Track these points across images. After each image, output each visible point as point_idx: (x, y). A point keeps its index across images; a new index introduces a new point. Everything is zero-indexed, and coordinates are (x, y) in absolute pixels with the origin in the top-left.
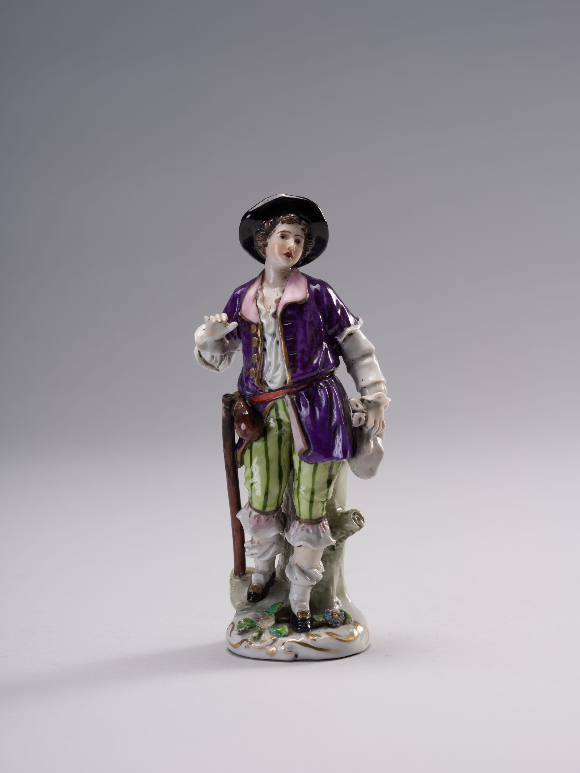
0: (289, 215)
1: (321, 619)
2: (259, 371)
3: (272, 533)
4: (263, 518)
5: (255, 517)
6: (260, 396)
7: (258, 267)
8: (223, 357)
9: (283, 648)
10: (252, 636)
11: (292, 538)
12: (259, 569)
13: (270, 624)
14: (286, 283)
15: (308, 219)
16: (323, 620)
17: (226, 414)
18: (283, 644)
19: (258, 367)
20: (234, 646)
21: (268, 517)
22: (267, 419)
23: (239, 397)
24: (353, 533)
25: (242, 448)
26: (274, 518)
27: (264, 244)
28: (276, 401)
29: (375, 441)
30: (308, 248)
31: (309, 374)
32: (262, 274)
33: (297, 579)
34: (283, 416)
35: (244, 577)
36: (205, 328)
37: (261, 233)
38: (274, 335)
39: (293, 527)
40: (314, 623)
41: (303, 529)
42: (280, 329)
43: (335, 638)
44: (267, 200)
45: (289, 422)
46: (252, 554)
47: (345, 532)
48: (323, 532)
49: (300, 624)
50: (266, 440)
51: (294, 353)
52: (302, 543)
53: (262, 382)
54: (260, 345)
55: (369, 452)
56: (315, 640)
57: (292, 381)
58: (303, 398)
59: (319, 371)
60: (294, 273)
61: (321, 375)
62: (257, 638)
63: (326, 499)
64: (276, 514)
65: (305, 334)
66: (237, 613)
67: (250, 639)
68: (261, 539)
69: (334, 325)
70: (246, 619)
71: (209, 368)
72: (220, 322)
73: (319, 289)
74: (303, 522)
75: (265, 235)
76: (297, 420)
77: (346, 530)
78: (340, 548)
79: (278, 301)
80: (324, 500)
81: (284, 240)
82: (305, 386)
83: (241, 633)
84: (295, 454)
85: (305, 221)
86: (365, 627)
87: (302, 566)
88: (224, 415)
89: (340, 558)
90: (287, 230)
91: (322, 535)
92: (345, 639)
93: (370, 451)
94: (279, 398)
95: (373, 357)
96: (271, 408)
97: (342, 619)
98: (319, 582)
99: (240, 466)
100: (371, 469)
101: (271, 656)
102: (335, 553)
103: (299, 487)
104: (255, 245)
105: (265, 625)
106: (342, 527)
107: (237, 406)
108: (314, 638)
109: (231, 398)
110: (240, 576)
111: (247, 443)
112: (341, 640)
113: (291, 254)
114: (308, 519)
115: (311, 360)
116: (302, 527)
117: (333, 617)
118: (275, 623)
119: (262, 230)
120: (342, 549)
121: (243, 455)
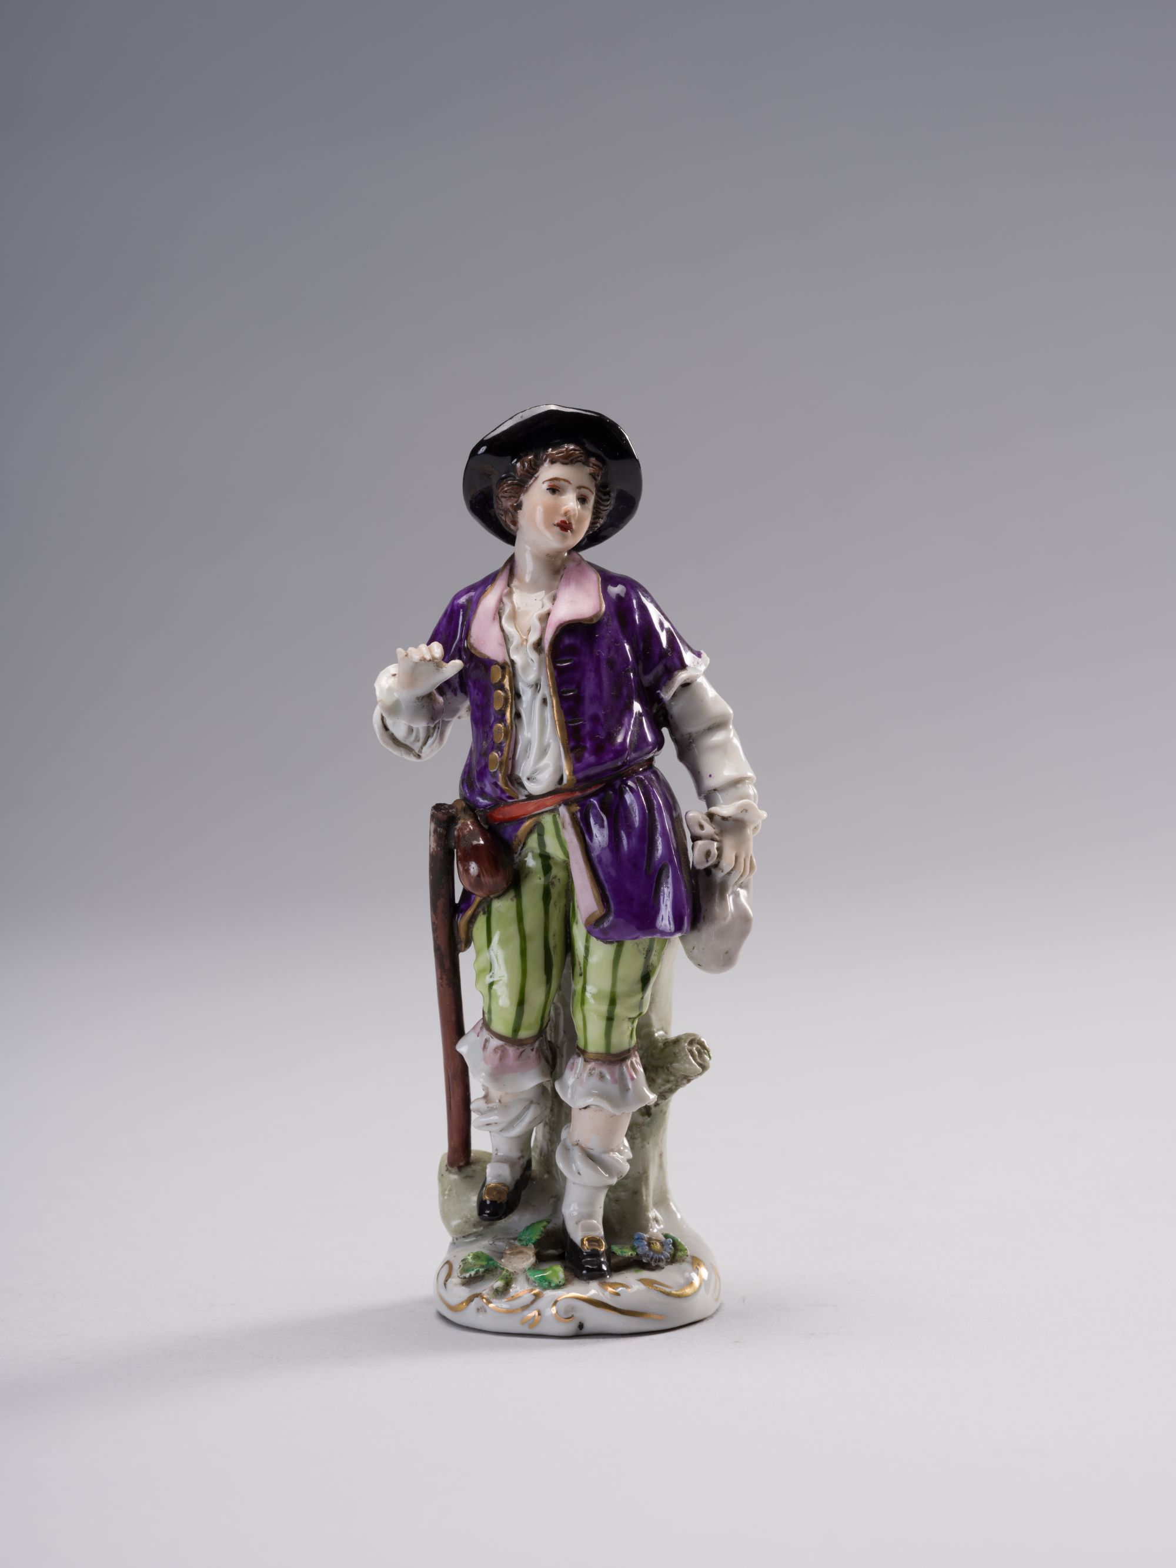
0: (566, 447)
1: (628, 1253)
2: (508, 759)
3: (530, 1081)
4: (511, 1051)
5: (496, 1049)
6: (507, 809)
7: (501, 550)
8: (432, 731)
9: (554, 1310)
10: (492, 1287)
11: (570, 1091)
12: (499, 1154)
13: (525, 1264)
14: (557, 583)
15: (603, 455)
16: (631, 1255)
17: (438, 843)
18: (555, 1303)
19: (506, 749)
20: (453, 1308)
21: (521, 1049)
22: (520, 854)
23: (464, 810)
24: (689, 1081)
25: (469, 912)
26: (534, 1052)
27: (515, 504)
28: (541, 817)
29: (737, 895)
30: (600, 513)
31: (608, 763)
32: (509, 564)
33: (579, 1173)
34: (553, 848)
35: (469, 1170)
36: (394, 673)
37: (509, 482)
38: (536, 686)
39: (572, 1069)
40: (613, 1261)
41: (592, 1073)
42: (550, 674)
43: (658, 1291)
44: (522, 417)
45: (566, 859)
46: (488, 1125)
47: (672, 1078)
48: (632, 1079)
49: (588, 1263)
50: (518, 897)
51: (577, 722)
52: (590, 1101)
53: (514, 780)
54: (509, 705)
55: (725, 919)
56: (618, 1294)
57: (573, 777)
58: (595, 811)
59: (627, 757)
60: (574, 561)
61: (630, 766)
62: (502, 1292)
63: (638, 1013)
64: (537, 1044)
65: (599, 685)
66: (454, 1243)
67: (488, 1294)
68: (506, 1094)
69: (655, 666)
70: (477, 1253)
71: (403, 753)
72: (430, 660)
73: (623, 595)
74: (592, 1059)
75: (516, 486)
76: (583, 855)
77: (674, 1076)
78: (661, 1111)
79: (545, 618)
80: (634, 1015)
81: (556, 496)
82: (597, 788)
83: (467, 1282)
84: (577, 923)
85: (596, 459)
86: (712, 1269)
87: (590, 1147)
88: (433, 845)
89: (661, 1131)
90: (561, 477)
91: (630, 1085)
92: (676, 1291)
93: (728, 915)
94: (546, 812)
95: (730, 730)
96: (530, 832)
97: (669, 1253)
98: (622, 1179)
99: (463, 949)
100: (727, 953)
101: (531, 1326)
102: (651, 1120)
103: (584, 989)
104: (495, 506)
105: (514, 1265)
106: (668, 1068)
107: (461, 829)
108: (618, 1291)
109: (448, 812)
110: (460, 1168)
111: (480, 903)
112: (669, 1294)
113: (570, 523)
114: (602, 1054)
115: (611, 736)
116: (590, 1069)
117: (650, 1249)
118: (536, 1262)
119: (511, 476)
120: (665, 1113)
121: (471, 926)
